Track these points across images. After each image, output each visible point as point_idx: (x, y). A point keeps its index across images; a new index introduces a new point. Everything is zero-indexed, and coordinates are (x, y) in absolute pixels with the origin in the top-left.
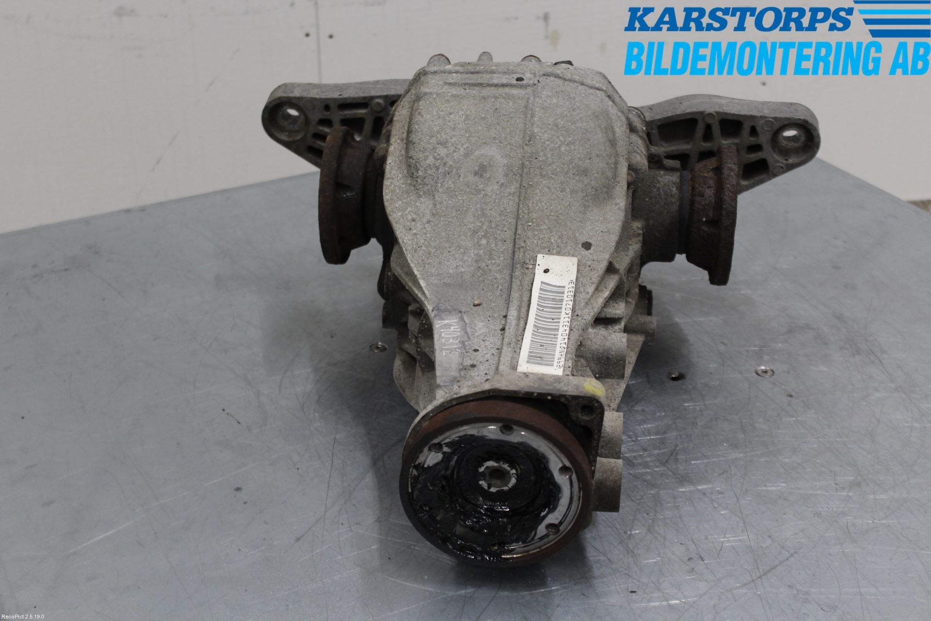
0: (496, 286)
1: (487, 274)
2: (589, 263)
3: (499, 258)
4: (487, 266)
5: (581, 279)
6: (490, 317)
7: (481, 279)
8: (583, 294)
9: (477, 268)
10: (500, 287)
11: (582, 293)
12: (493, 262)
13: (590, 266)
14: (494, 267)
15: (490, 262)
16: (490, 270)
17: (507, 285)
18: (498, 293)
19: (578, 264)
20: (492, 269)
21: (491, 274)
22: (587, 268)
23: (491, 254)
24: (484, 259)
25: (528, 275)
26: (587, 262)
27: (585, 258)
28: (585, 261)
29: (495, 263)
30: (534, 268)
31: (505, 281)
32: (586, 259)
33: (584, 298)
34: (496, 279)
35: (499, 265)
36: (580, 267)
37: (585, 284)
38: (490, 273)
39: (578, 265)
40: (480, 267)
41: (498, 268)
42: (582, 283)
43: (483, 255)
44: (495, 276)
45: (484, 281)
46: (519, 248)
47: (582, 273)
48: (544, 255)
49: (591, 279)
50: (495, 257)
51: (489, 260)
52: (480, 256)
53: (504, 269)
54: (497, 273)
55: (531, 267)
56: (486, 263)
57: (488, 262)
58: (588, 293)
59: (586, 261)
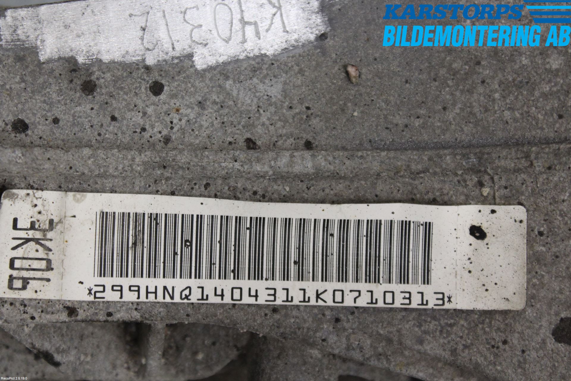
0: (422, 112)
1: (458, 85)
2: (515, 340)
3: (509, 109)
4: (483, 82)
5: (462, 322)
6: (308, 108)
7: (443, 72)
8: (416, 329)
9: (476, 57)
10: (417, 123)
11: (420, 326)
12: (497, 96)
13: (505, 342)
14: (482, 98)
15: (497, 86)
16: (470, 92)
17: (426, 137)
18: (399, 120)
19: (510, 311)
20: (475, 96)
21: (458, 94)
22: (498, 337)
23: (519, 87)
24: (503, 70)
25: (460, 189)
26: (516, 335)
27: (529, 328)
28: (519, 328)
29: (494, 100)
30: (484, 201)
31: (438, 131)
32: (527, 332)
33: (404, 332)
34: (445, 109)
35: (486, 110)
36: (497, 317)
37: (449, 334)
38: (462, 91)
39: (505, 313)
40: (478, 63)
41: (476, 110)
42: (451, 325)
43: (517, 67)
44: (454, 105)
45: (435, 80)
46: (527, 156)
47: (483, 323)
48: (525, 222)
49: (466, 347)
50: (512, 97)
51: (500, 83)
52: (512, 59)
53: (476, 125)
54: (462, 109)
55: (486, 191)
56: (493, 78)
57: (496, 82)
58: (421, 342)
59: (521, 333)
